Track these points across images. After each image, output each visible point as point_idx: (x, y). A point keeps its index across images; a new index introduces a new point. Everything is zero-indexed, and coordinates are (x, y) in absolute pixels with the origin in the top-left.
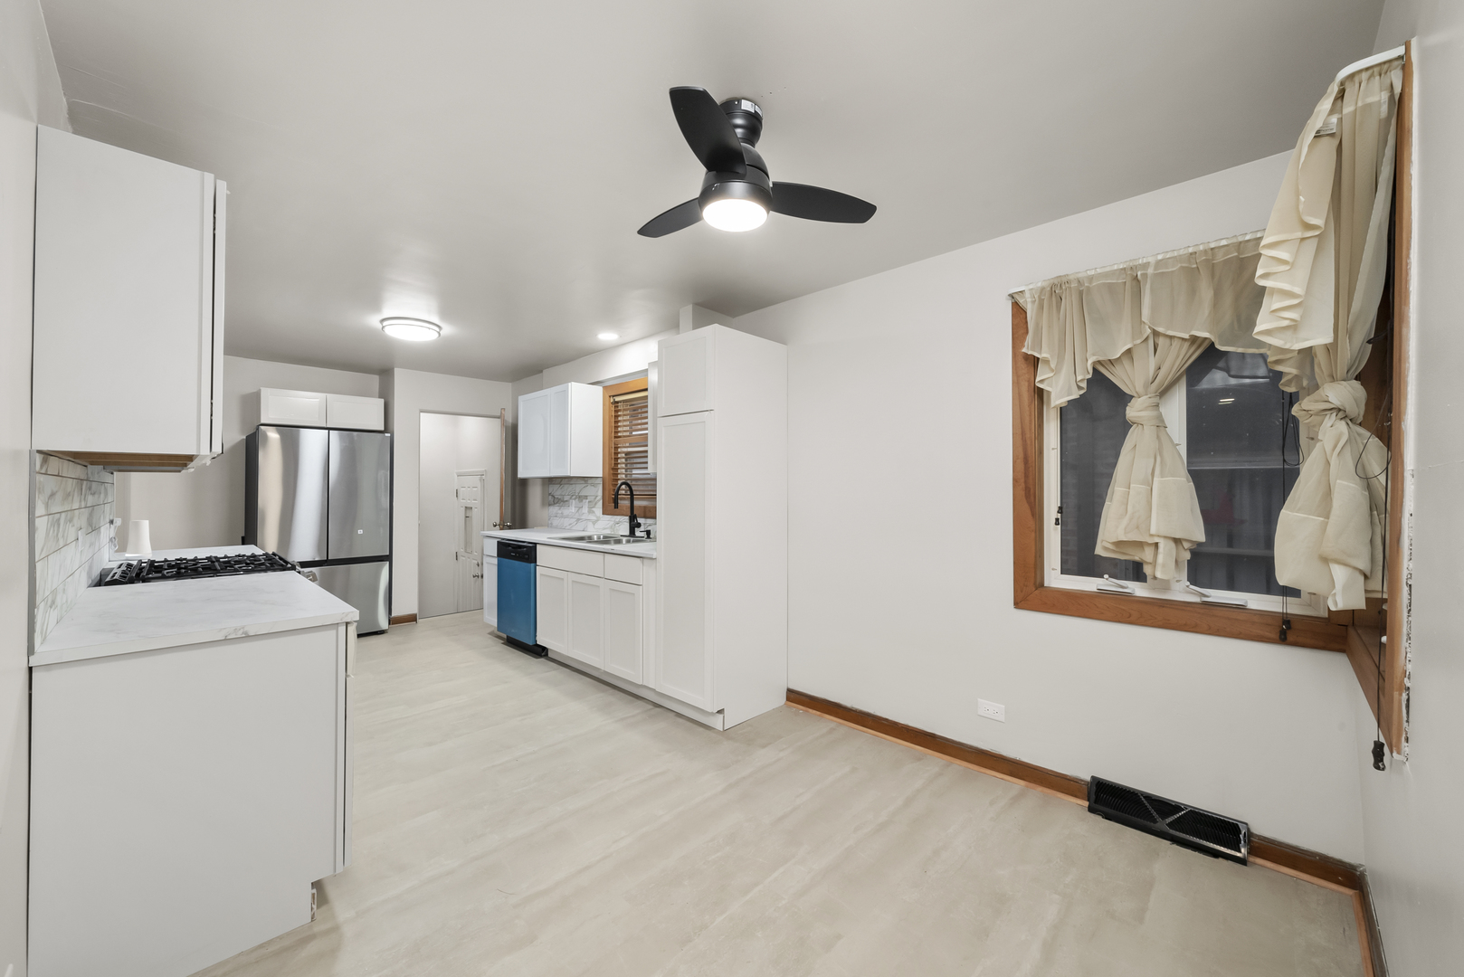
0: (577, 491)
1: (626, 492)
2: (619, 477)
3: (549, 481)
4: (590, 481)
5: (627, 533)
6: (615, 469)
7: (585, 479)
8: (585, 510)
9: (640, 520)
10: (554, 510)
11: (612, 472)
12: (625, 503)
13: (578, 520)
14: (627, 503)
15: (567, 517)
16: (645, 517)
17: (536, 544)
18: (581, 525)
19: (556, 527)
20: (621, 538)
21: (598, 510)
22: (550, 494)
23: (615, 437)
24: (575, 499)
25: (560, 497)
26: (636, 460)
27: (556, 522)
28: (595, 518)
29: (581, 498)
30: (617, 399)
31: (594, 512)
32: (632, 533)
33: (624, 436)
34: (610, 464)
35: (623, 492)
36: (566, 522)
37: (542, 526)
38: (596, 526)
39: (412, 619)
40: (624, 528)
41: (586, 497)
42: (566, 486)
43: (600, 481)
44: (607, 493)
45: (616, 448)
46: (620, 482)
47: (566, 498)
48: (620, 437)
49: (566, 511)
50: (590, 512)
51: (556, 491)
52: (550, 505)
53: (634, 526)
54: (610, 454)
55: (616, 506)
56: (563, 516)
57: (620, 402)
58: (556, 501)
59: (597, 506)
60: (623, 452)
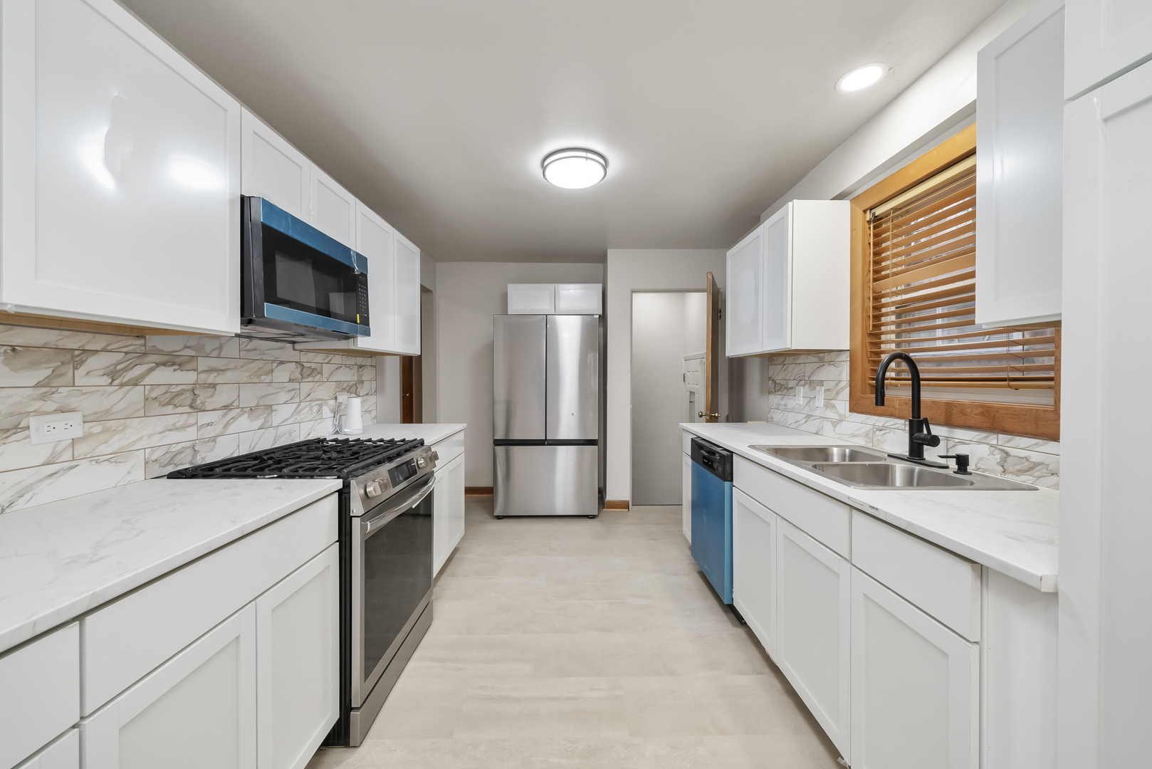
0: (808, 373)
1: (898, 373)
2: (883, 347)
3: (770, 359)
4: (827, 357)
5: (904, 450)
6: (874, 335)
7: (821, 356)
8: (820, 402)
9: (936, 430)
10: (775, 399)
11: (869, 340)
12: (899, 394)
13: (809, 416)
14: (907, 394)
15: (792, 410)
16: (949, 423)
17: (732, 453)
18: (813, 425)
19: (778, 424)
20: (890, 461)
21: (843, 403)
22: (770, 378)
23: (875, 280)
24: (804, 386)
25: (782, 382)
26: (917, 315)
27: (777, 416)
28: (836, 417)
29: (812, 384)
30: (879, 211)
31: (834, 407)
32: (916, 453)
33: (895, 274)
34: (865, 327)
35: (893, 375)
36: (792, 418)
37: (761, 420)
38: (839, 429)
39: (625, 505)
40: (895, 439)
41: (821, 383)
42: (791, 367)
43: (846, 357)
44: (859, 375)
45: (877, 298)
46: (885, 357)
47: (791, 384)
48: (887, 276)
49: (791, 402)
50: (829, 405)
51: (777, 372)
52: (770, 393)
53: (919, 442)
54: (864, 309)
55: (880, 400)
56: (786, 409)
57: (886, 214)
58: (777, 389)
59: (840, 397)
60: (894, 303)
